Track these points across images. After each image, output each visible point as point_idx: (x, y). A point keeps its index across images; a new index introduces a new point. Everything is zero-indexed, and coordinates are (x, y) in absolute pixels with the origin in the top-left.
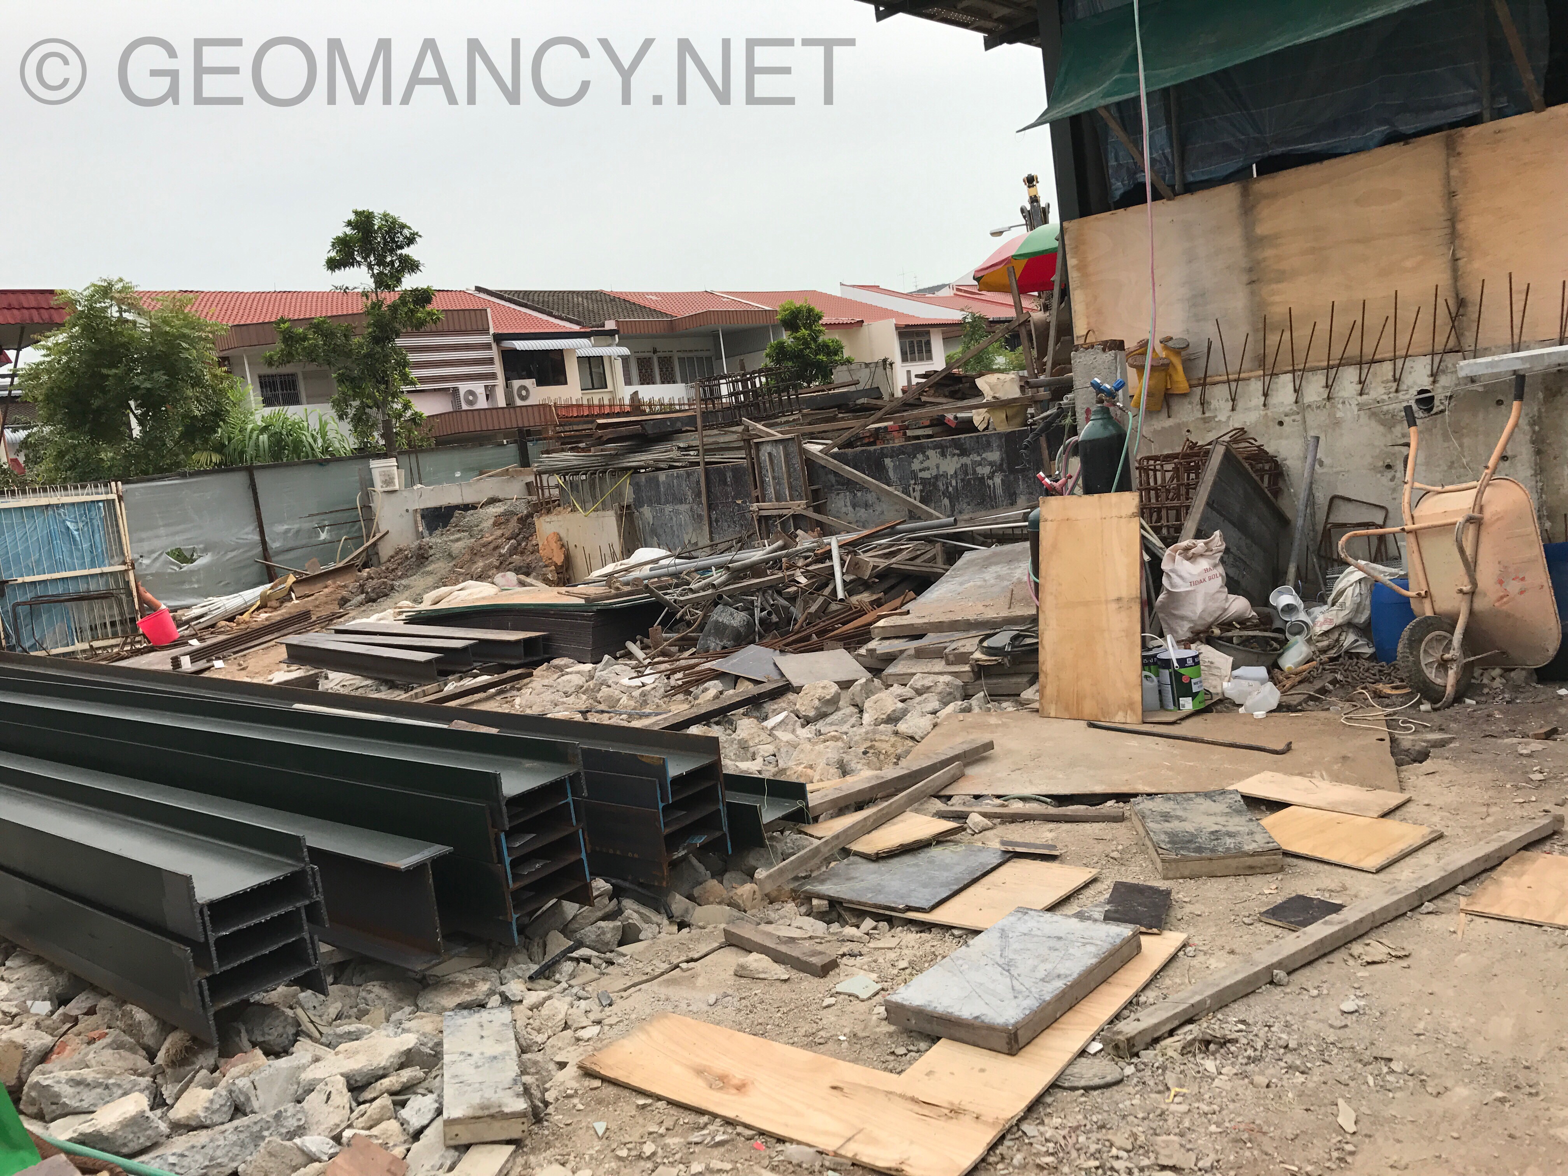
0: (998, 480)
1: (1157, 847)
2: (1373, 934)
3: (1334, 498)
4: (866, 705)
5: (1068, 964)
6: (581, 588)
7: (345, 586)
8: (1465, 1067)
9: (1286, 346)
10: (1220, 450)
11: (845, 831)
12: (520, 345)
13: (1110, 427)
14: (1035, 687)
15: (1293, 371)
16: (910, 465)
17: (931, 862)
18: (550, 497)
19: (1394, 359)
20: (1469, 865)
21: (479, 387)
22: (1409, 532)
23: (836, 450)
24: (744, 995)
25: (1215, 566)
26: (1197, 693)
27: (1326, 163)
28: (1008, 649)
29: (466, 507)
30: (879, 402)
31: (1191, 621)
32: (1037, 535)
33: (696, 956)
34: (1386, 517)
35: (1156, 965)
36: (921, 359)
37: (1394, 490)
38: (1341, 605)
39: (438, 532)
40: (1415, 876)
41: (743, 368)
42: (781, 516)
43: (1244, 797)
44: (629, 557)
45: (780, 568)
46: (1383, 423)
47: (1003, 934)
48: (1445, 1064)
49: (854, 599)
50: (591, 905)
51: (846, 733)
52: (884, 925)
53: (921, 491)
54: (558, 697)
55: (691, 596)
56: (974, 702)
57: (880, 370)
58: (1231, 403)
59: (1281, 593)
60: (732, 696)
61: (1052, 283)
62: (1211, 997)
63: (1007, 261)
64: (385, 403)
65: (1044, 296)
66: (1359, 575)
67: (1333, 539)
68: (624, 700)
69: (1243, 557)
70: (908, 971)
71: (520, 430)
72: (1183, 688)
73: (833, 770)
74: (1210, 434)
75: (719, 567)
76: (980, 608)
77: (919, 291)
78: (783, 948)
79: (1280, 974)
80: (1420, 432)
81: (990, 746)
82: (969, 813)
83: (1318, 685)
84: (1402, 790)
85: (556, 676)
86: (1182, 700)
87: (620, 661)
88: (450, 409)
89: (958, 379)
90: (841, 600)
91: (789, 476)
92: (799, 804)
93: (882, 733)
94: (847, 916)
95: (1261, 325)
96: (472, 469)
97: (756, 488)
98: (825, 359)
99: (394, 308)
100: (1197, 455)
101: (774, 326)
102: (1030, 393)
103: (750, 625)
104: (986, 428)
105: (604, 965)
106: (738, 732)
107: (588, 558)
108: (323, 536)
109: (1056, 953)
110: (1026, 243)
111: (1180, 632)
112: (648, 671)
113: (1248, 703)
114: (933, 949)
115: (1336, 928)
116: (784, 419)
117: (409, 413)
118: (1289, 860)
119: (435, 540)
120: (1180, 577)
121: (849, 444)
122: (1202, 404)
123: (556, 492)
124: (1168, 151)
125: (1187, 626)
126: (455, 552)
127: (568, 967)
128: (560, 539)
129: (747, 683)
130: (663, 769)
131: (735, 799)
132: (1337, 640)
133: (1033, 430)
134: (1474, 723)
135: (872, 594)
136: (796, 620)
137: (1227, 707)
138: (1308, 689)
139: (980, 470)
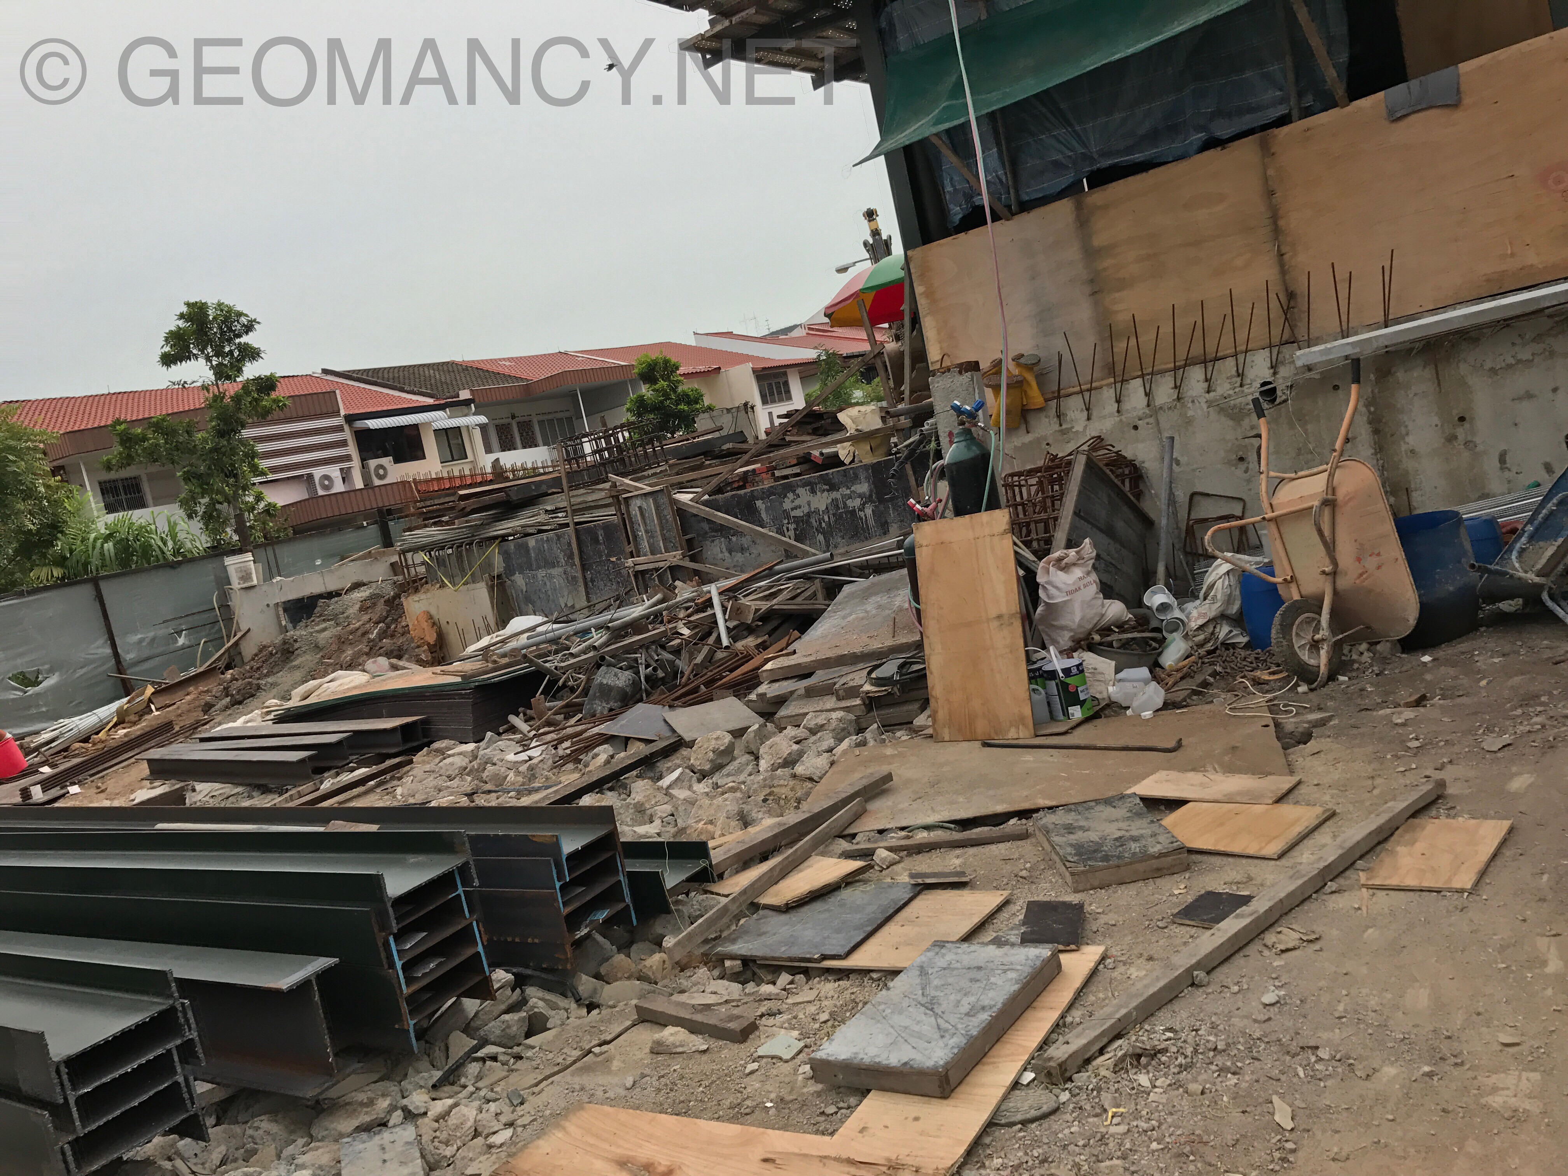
0: (869, 511)
1: (1064, 860)
2: (1283, 921)
3: (1193, 495)
4: (761, 751)
5: (991, 994)
6: (456, 666)
7: (208, 691)
8: (1390, 1045)
9: (1133, 351)
10: (1082, 460)
11: (753, 885)
12: (373, 424)
13: (974, 448)
14: (927, 713)
15: (1142, 376)
16: (781, 505)
17: (842, 905)
18: (417, 575)
19: (1235, 355)
20: (1364, 839)
21: (334, 471)
22: (1270, 520)
23: (706, 497)
24: (662, 1073)
25: (1088, 573)
26: (1085, 701)
27: (1151, 172)
28: (897, 677)
29: (330, 595)
30: (744, 446)
31: (1071, 630)
32: (913, 561)
33: (609, 1038)
34: (1244, 508)
35: (1077, 983)
36: (781, 400)
37: (1249, 481)
38: (1213, 598)
39: (302, 624)
40: (1315, 857)
41: (604, 424)
42: (657, 570)
43: (1144, 799)
44: (504, 628)
45: (662, 622)
46: (1232, 417)
47: (923, 971)
48: (1370, 1045)
49: (740, 645)
50: (493, 998)
51: (744, 783)
52: (800, 978)
53: (795, 529)
54: (442, 782)
55: (572, 661)
56: (868, 734)
57: (742, 414)
58: (1086, 413)
59: (1154, 593)
60: (623, 759)
61: (902, 313)
62: (1136, 1008)
63: (856, 295)
64: (236, 496)
65: (895, 326)
66: (1226, 567)
67: (1198, 535)
68: (511, 776)
69: (1114, 562)
70: (830, 1024)
71: (380, 510)
72: (1071, 698)
73: (734, 823)
74: (1069, 445)
75: (598, 627)
76: (865, 639)
77: (773, 333)
78: (699, 1018)
79: (1200, 975)
80: (1268, 423)
81: (889, 777)
82: (874, 849)
83: (1199, 678)
84: (1292, 773)
85: (437, 760)
86: (1071, 710)
87: (504, 737)
88: (306, 496)
89: (819, 416)
90: (727, 647)
91: (662, 528)
92: (703, 863)
93: (780, 778)
94: (761, 973)
95: (1107, 334)
96: (333, 556)
97: (629, 543)
98: (686, 408)
99: (237, 399)
100: (1059, 466)
101: (632, 381)
102: (891, 422)
103: (636, 684)
104: (853, 461)
105: (512, 1060)
106: (632, 796)
107: (462, 634)
108: (181, 641)
109: (978, 984)
110: (873, 275)
111: (1062, 642)
112: (533, 744)
113: (1135, 704)
114: (853, 997)
115: (1247, 921)
116: (650, 472)
117: (262, 505)
118: (1194, 857)
119: (300, 633)
120: (1056, 588)
121: (719, 490)
122: (1059, 417)
123: (422, 570)
124: (1001, 172)
125: (1067, 635)
126: (322, 643)
127: (473, 1068)
128: (431, 617)
129: (638, 743)
130: (557, 846)
131: (635, 866)
132: (1213, 633)
133: (897, 459)
134: (1349, 699)
135: (757, 637)
136: (682, 672)
137: (1115, 712)
138: (1191, 684)
139: (850, 503)
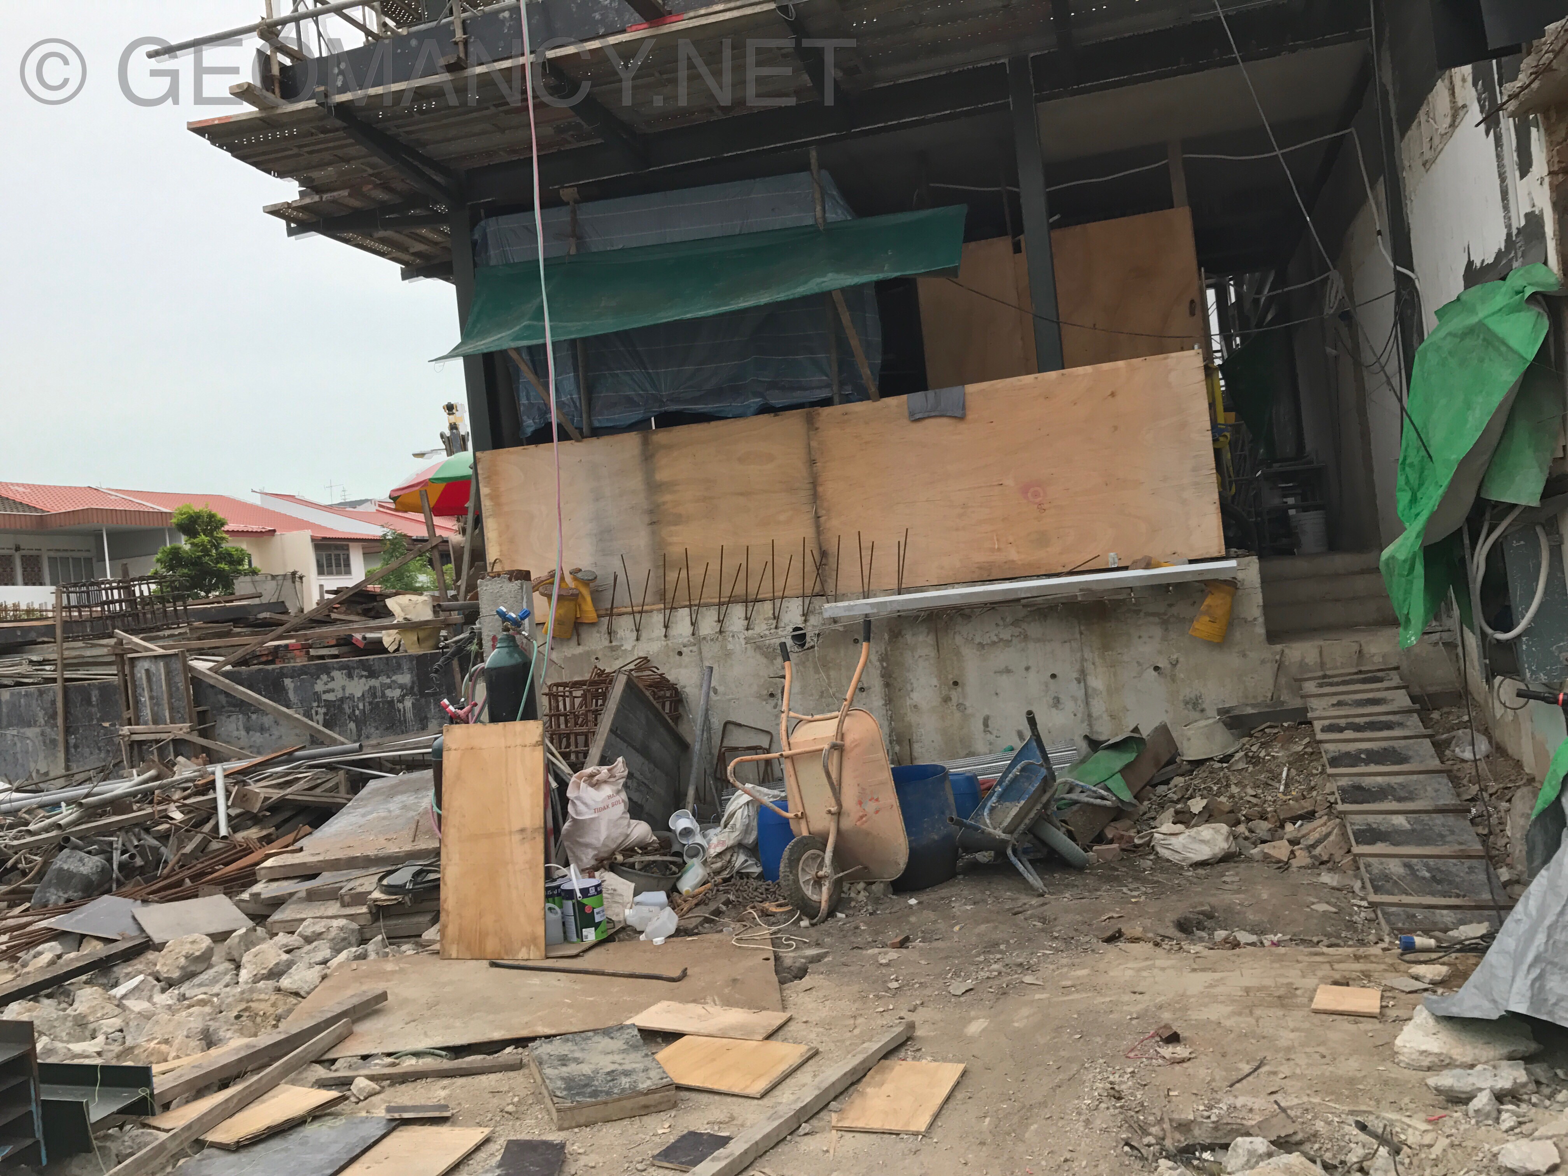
0: (408, 703)
1: (552, 1095)
2: (755, 1166)
3: (727, 723)
4: (244, 959)
9: (683, 583)
10: (622, 680)
11: (201, 1118)
13: (516, 655)
14: (437, 927)
15: (690, 606)
16: (312, 685)
17: (303, 1143)
19: (773, 599)
20: (839, 1079)
22: (787, 757)
23: (228, 668)
25: (618, 792)
26: (600, 923)
27: (713, 424)
28: (409, 886)
30: (284, 617)
31: (595, 848)
32: (440, 762)
34: (770, 743)
36: (339, 573)
37: (775, 717)
38: (732, 828)
40: (794, 1097)
41: (128, 573)
42: (157, 741)
43: (641, 1031)
45: (151, 802)
46: (765, 656)
49: (240, 836)
51: (217, 995)
53: (325, 714)
55: (29, 839)
56: (371, 947)
57: (288, 583)
58: (635, 633)
59: (679, 817)
60: (73, 960)
61: (467, 509)
63: (425, 483)
65: (460, 520)
66: (746, 798)
67: (725, 763)
69: (646, 782)
72: (586, 919)
73: (194, 1043)
74: (617, 662)
75: (71, 802)
76: (382, 841)
77: (340, 504)
80: (793, 666)
81: (383, 996)
82: (353, 1078)
83: (712, 906)
84: (784, 1008)
86: (585, 931)
89: (371, 596)
90: (224, 838)
91: (170, 696)
92: (141, 1092)
93: (260, 991)
95: (662, 563)
97: (128, 708)
98: (227, 568)
100: (604, 682)
101: (170, 530)
102: (442, 616)
103: (105, 871)
104: (397, 650)
106: (75, 1005)
110: (444, 467)
111: (585, 860)
113: (648, 930)
115: (722, 1164)
116: (167, 633)
118: (682, 1094)
120: (585, 804)
121: (244, 662)
122: (610, 633)
124: (575, 396)
125: (591, 853)
129: (96, 943)
131: (53, 1094)
132: (729, 861)
133: (443, 654)
134: (844, 936)
135: (262, 829)
136: (166, 862)
137: (629, 935)
138: (704, 912)
139: (389, 693)
